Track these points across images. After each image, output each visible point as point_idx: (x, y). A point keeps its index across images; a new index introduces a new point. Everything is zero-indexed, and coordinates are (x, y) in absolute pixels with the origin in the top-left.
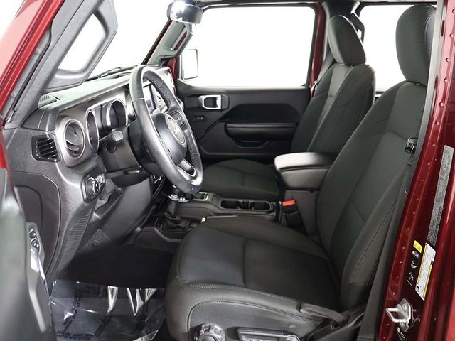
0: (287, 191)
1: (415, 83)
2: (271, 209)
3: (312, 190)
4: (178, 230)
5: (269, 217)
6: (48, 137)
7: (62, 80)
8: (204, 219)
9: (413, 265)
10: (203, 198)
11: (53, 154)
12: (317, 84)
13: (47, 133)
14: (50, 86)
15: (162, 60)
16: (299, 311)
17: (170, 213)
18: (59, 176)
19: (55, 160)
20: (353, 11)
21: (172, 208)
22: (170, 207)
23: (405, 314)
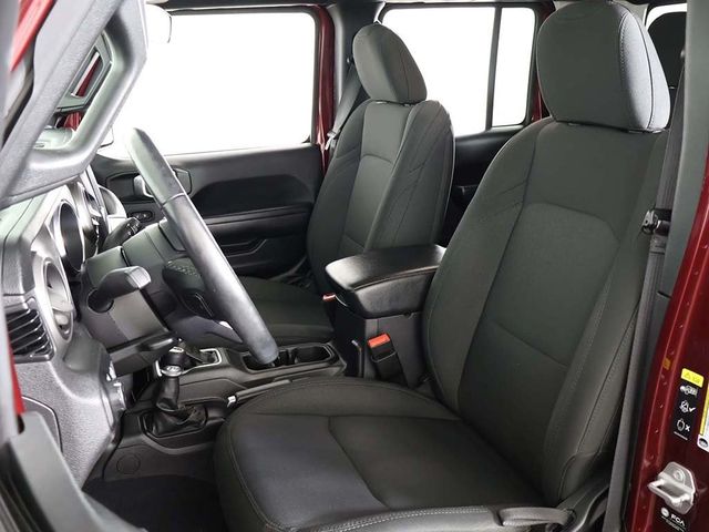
0: (368, 321)
1: (567, 122)
2: (331, 355)
3: (406, 313)
4: (188, 428)
5: (335, 370)
6: (25, 306)
7: (41, 172)
8: (232, 399)
9: (685, 407)
10: (212, 361)
11: (41, 342)
12: (336, 138)
13: (22, 299)
14: (18, 189)
15: (56, 115)
16: (502, 525)
17: (167, 401)
18: (59, 388)
19: (47, 356)
20: (376, 19)
21: (169, 392)
22: (166, 390)
23: (682, 486)
